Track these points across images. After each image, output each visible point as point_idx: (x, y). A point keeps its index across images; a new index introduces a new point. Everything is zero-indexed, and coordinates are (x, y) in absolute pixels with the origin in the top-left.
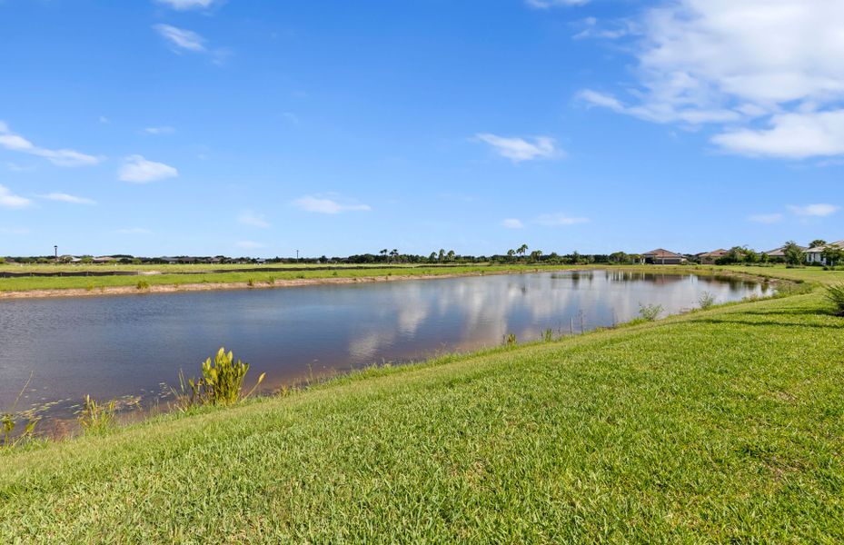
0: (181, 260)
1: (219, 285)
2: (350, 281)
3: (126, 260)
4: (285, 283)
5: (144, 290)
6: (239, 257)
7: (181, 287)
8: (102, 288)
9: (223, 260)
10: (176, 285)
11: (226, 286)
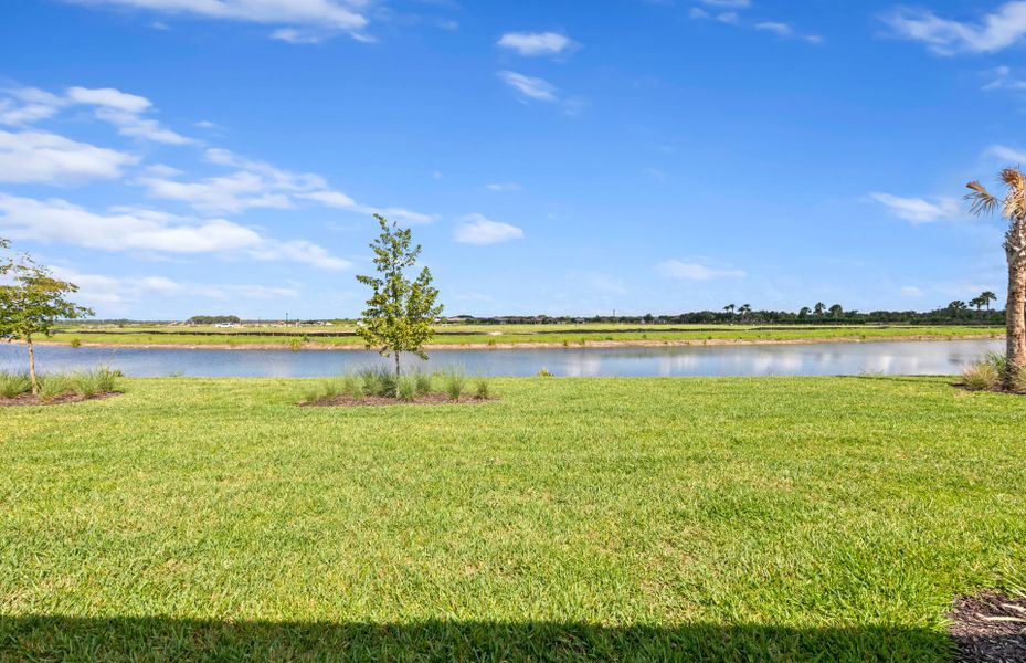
0: (510, 321)
1: (541, 344)
2: (659, 344)
3: (469, 320)
4: (595, 344)
5: (492, 346)
6: (559, 316)
7: (516, 345)
8: (469, 344)
9: (545, 320)
10: (513, 343)
11: (546, 345)
